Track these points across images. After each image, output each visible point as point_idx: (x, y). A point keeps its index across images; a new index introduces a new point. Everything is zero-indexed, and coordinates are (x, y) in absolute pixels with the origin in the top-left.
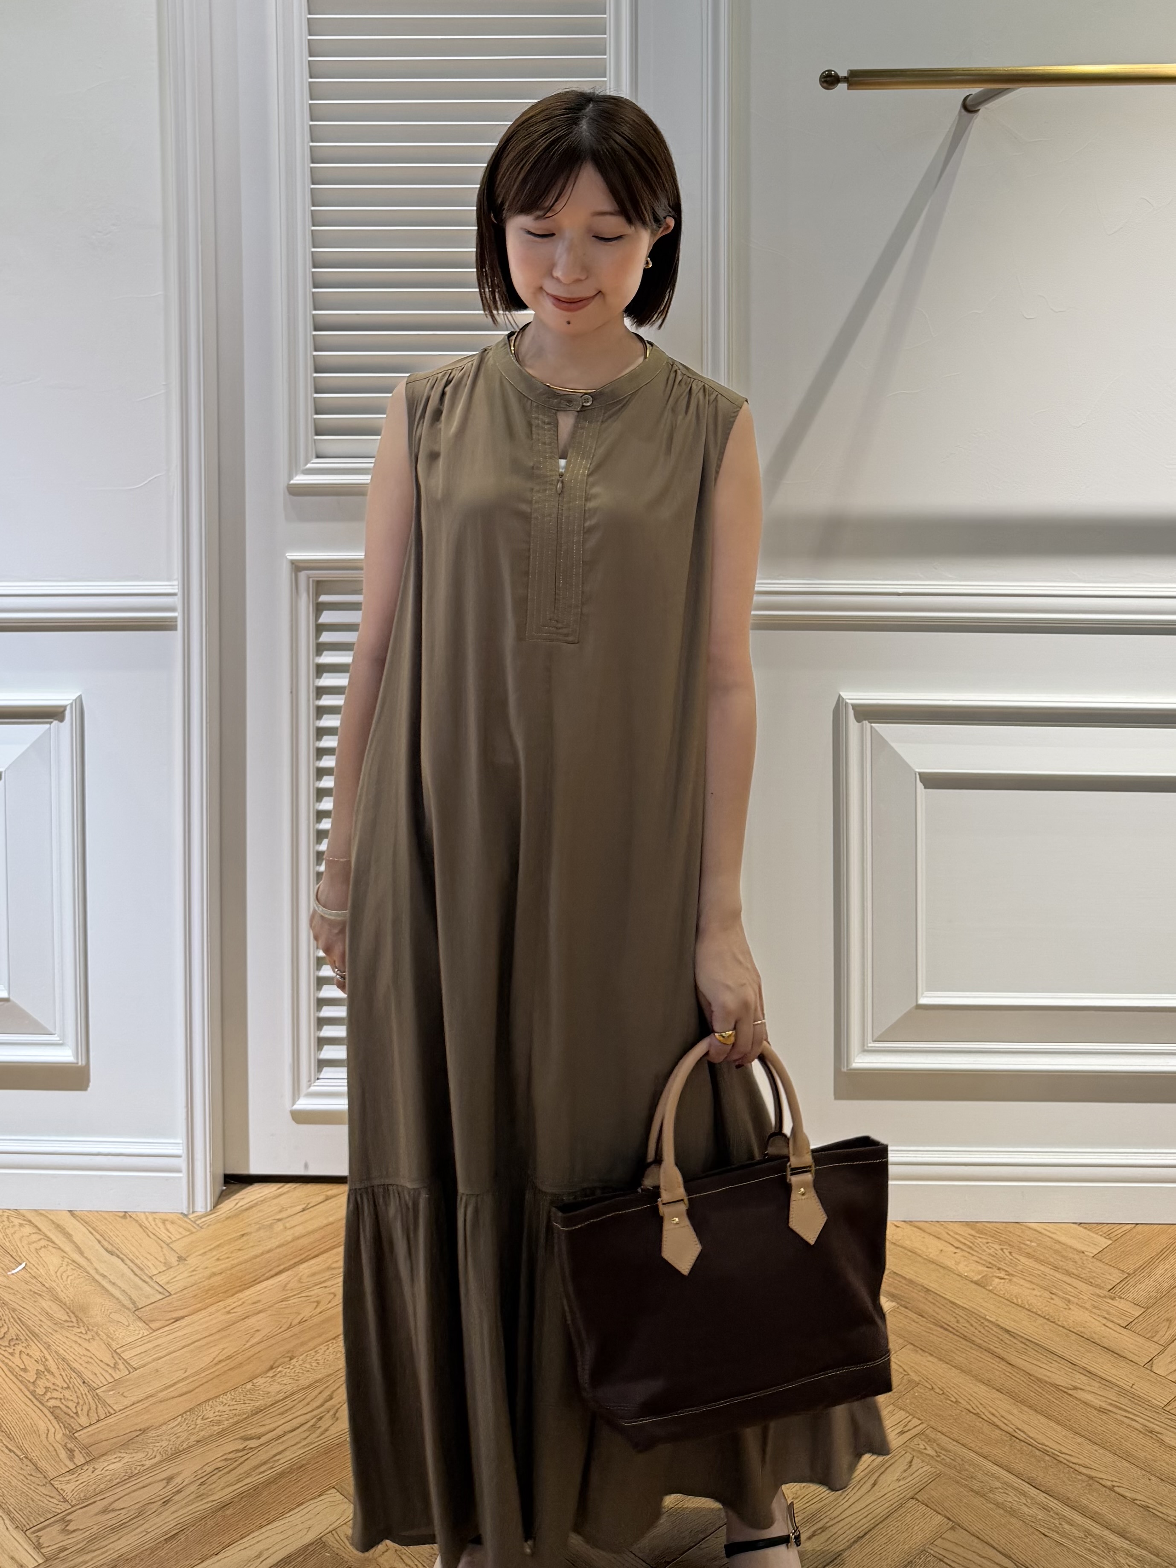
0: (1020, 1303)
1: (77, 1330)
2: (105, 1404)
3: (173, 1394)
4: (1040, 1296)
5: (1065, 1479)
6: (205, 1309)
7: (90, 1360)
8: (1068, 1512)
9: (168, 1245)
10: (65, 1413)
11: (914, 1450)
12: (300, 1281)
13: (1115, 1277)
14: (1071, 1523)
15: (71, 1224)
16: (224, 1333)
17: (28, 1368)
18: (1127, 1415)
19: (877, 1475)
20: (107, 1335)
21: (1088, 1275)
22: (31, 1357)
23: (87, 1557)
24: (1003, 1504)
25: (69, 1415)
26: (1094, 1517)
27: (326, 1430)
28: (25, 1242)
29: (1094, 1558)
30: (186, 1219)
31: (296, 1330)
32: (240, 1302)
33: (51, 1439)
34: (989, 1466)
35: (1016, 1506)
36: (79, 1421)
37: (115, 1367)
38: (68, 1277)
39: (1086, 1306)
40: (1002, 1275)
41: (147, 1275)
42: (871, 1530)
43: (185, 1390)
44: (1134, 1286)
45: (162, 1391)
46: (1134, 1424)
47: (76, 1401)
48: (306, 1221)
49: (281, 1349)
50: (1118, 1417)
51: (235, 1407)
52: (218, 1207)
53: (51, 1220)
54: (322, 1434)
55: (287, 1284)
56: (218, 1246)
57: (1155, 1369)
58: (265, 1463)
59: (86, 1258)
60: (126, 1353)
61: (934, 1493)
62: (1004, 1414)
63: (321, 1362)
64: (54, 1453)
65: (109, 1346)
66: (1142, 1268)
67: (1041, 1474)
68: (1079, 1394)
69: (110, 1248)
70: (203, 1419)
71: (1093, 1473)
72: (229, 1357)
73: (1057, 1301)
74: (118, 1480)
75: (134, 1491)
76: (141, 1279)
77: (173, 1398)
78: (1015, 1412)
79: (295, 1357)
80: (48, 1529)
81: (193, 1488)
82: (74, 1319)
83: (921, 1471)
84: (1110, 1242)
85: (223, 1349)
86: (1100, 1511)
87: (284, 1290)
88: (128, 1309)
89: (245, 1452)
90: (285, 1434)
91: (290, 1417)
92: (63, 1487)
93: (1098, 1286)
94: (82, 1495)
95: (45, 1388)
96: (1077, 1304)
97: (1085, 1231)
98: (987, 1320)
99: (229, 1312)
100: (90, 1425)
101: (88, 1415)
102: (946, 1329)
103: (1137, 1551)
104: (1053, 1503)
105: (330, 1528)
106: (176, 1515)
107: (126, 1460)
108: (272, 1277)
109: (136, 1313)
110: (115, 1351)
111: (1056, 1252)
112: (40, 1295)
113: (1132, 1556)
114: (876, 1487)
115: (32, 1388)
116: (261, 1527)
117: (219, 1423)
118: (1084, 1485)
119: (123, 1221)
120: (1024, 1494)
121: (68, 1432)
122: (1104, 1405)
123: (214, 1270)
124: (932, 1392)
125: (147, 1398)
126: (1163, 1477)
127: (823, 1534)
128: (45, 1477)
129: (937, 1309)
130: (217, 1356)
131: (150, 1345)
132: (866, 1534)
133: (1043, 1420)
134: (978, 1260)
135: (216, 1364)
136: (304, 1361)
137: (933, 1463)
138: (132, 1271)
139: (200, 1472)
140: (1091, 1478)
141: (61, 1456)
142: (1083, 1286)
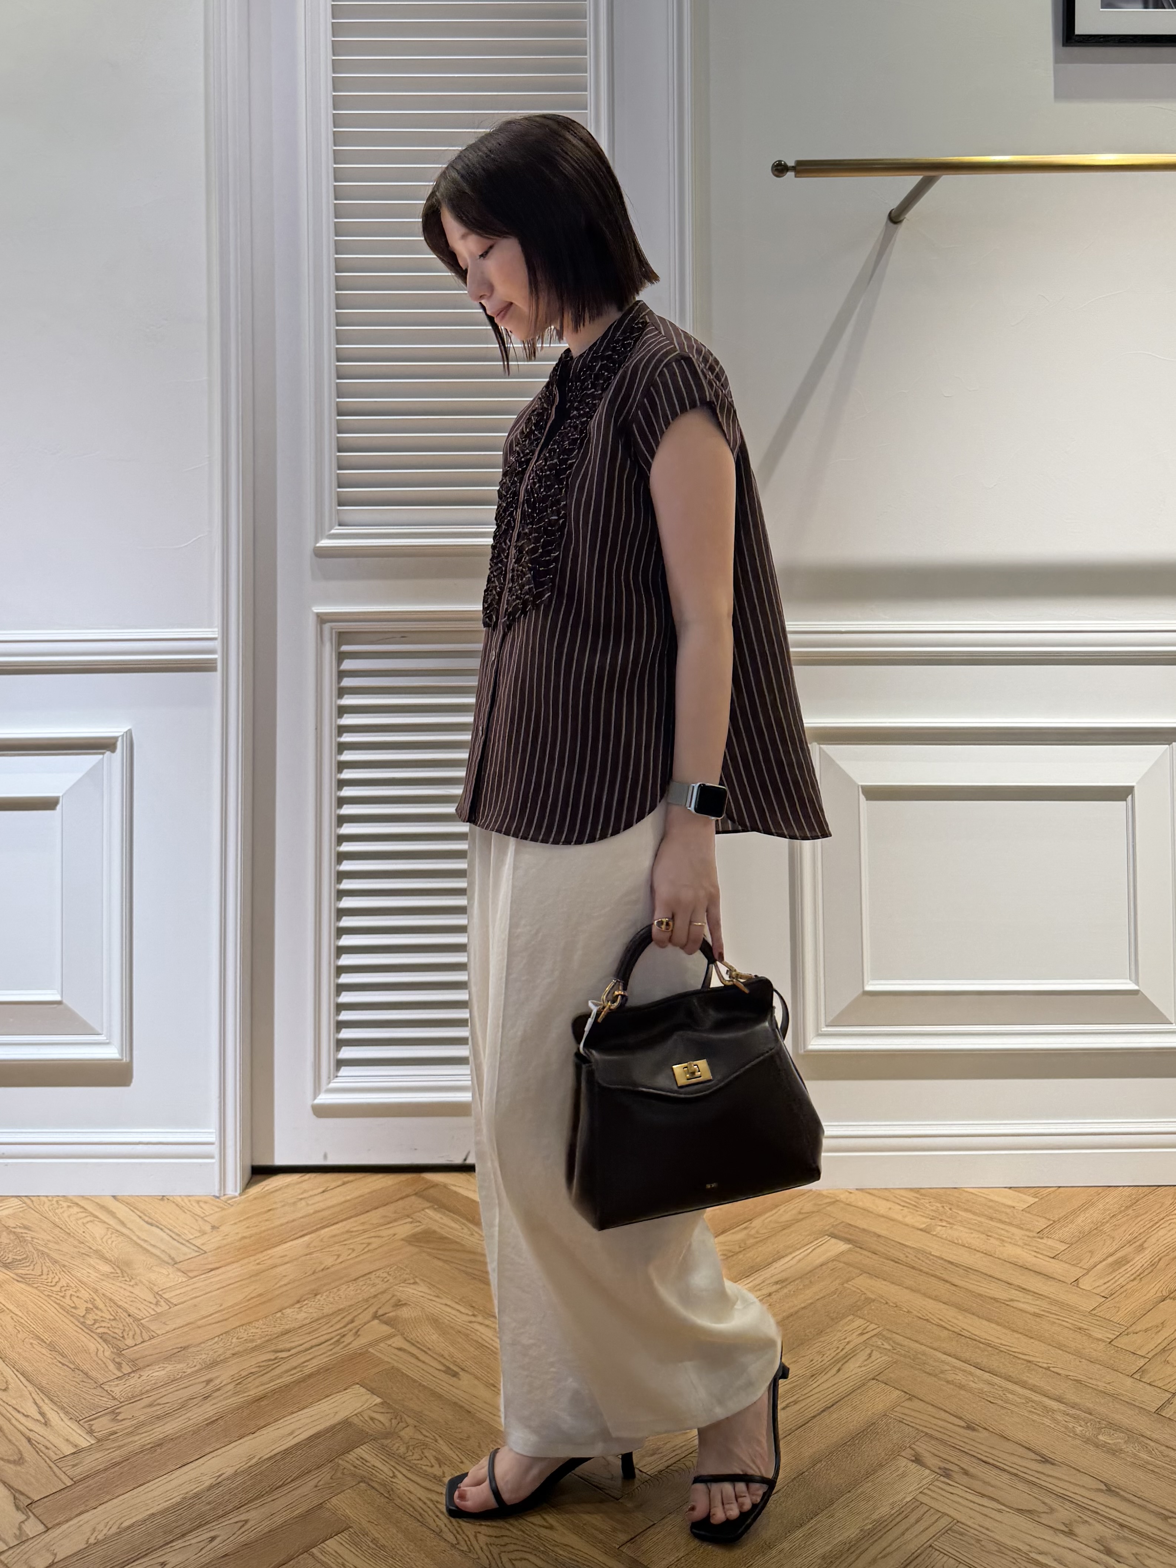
0: (960, 1242)
1: (120, 1279)
2: (148, 1330)
3: (210, 1322)
4: (978, 1238)
5: (1006, 1363)
6: (237, 1262)
7: (134, 1299)
8: (1010, 1386)
9: (202, 1218)
10: (113, 1337)
11: (873, 1346)
12: (322, 1240)
13: (1042, 1224)
14: (1012, 1392)
15: (114, 1205)
16: (253, 1279)
17: (78, 1306)
18: (1058, 1317)
19: (841, 1364)
20: (150, 1282)
21: (1019, 1222)
22: (81, 1298)
23: (137, 1438)
24: (953, 1381)
25: (116, 1338)
26: (1033, 1389)
27: (349, 1344)
28: (72, 1218)
29: (1035, 1417)
30: (218, 1200)
31: (321, 1274)
32: (268, 1257)
33: (100, 1354)
34: (939, 1355)
35: (964, 1382)
36: (127, 1343)
37: (157, 1304)
38: (113, 1242)
39: (1019, 1243)
40: (944, 1224)
41: (184, 1239)
42: (837, 1402)
43: (221, 1318)
44: (1060, 1228)
45: (200, 1320)
46: (1064, 1323)
47: (122, 1328)
48: (325, 1200)
49: (308, 1288)
50: (1052, 1320)
51: (267, 1330)
52: (247, 1190)
53: (97, 1203)
54: (345, 1346)
55: (312, 1242)
56: (247, 1218)
57: (1080, 1285)
58: (295, 1368)
59: (129, 1228)
60: (167, 1294)
61: (891, 1375)
62: (950, 1319)
63: (343, 1297)
64: (103, 1366)
65: (151, 1289)
66: (1066, 1217)
67: (985, 1360)
68: (1015, 1304)
69: (150, 1221)
70: (237, 1338)
71: (1031, 1359)
72: (260, 1295)
73: (992, 1240)
74: (162, 1383)
75: (177, 1390)
76: (178, 1242)
77: (210, 1324)
78: (960, 1317)
79: (319, 1294)
80: (101, 1419)
81: (231, 1387)
82: (119, 1271)
83: (879, 1360)
84: (1037, 1200)
85: (255, 1289)
86: (1038, 1385)
87: (308, 1246)
88: (168, 1263)
89: (276, 1361)
90: (312, 1347)
91: (317, 1336)
92: (113, 1389)
93: (1027, 1230)
94: (130, 1395)
95: (94, 1320)
96: (1010, 1243)
97: (1017, 1193)
98: (933, 1255)
99: (258, 1264)
100: (136, 1345)
101: (133, 1338)
102: (896, 1262)
103: (1073, 1411)
104: (996, 1380)
105: (355, 1412)
106: (215, 1406)
107: (168, 1369)
108: (297, 1238)
109: (176, 1266)
110: (157, 1293)
111: (990, 1207)
112: (88, 1255)
113: (1067, 1415)
114: (841, 1372)
115: (82, 1320)
116: (293, 1413)
117: (252, 1341)
118: (1023, 1366)
119: (161, 1203)
120: (971, 1374)
121: (115, 1350)
122: (1037, 1311)
123: (245, 1235)
124: (886, 1306)
125: (187, 1325)
126: (1092, 1360)
127: (795, 1406)
128: (96, 1383)
129: (888, 1249)
130: (250, 1294)
131: (188, 1288)
132: (833, 1405)
133: (985, 1322)
134: (922, 1214)
135: (249, 1300)
136: (328, 1297)
137: (890, 1354)
138: (171, 1237)
139: (236, 1376)
140: (1030, 1362)
141: (110, 1368)
142: (1014, 1230)
